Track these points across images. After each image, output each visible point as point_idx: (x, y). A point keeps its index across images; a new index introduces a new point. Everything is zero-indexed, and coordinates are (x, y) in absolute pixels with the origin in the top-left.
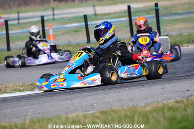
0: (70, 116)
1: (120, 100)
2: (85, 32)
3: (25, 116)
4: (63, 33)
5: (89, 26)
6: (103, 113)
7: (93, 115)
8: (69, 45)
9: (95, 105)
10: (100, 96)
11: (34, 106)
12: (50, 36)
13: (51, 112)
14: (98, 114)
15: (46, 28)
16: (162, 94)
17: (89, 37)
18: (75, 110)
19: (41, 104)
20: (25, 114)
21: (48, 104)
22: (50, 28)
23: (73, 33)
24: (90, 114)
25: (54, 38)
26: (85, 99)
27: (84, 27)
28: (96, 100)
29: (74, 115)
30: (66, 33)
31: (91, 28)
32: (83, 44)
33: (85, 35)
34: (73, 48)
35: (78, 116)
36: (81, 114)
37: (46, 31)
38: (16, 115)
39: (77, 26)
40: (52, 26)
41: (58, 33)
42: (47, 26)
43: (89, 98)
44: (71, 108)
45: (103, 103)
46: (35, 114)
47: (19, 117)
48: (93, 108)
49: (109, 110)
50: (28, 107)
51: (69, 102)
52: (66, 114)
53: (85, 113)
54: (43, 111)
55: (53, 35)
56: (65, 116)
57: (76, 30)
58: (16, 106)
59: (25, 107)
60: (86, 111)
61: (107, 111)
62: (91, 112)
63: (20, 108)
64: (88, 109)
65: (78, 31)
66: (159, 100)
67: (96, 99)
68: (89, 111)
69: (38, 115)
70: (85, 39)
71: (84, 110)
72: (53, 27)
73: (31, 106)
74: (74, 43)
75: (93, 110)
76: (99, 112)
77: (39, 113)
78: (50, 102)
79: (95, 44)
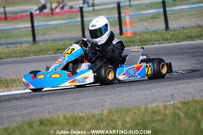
0: (150, 106)
1: (202, 90)
2: (162, 18)
3: (102, 106)
4: (140, 20)
5: (168, 13)
6: (184, 103)
7: (173, 106)
8: (146, 33)
9: (176, 95)
10: (181, 86)
11: (111, 96)
12: (126, 23)
13: (129, 102)
14: (179, 105)
15: (123, 15)
17: (168, 24)
18: (154, 100)
20: (102, 104)
21: (126, 94)
22: (126, 15)
23: (150, 20)
24: (170, 104)
25: (130, 25)
26: (165, 89)
27: (162, 13)
28: (175, 90)
29: (153, 105)
30: (143, 20)
31: (170, 14)
32: (161, 31)
33: (164, 22)
34: (151, 35)
35: (157, 106)
36: (161, 104)
37: (122, 18)
38: (92, 105)
39: (155, 13)
40: (128, 12)
41: (135, 20)
42: (124, 13)
43: (169, 88)
44: (150, 99)
45: (184, 93)
46: (112, 104)
47: (96, 107)
48: (173, 98)
49: (190, 100)
50: (105, 97)
51: (148, 92)
52: (145, 105)
53: (165, 104)
54: (121, 101)
55: (130, 22)
56: (144, 106)
57: (154, 17)
58: (92, 96)
59: (102, 97)
60: (166, 102)
61: (189, 102)
62: (171, 103)
63: (96, 98)
64: (168, 100)
65: (156, 18)
67: (176, 88)
68: (169, 102)
69: (115, 106)
70: (163, 26)
71: (164, 100)
72: (130, 14)
73: (108, 96)
74: (152, 30)
75: (174, 101)
76: (180, 102)
77: (116, 104)
78: (127, 92)
79: (174, 31)
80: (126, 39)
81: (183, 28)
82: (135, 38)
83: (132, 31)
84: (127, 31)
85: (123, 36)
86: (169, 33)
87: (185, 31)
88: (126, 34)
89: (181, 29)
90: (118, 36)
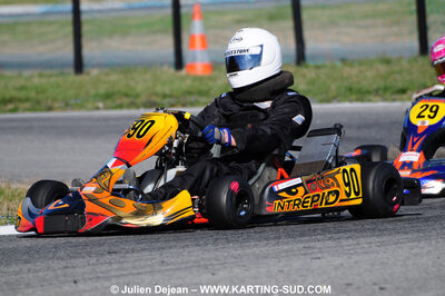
25: (204, 45)
55: (203, 37)
79: (318, 67)
80: (189, 82)
81: (344, 61)
82: (211, 84)
83: (207, 62)
84: (194, 59)
85: (183, 72)
86: (304, 76)
87: (347, 71)
88: (192, 67)
89: (339, 64)
90: (172, 70)
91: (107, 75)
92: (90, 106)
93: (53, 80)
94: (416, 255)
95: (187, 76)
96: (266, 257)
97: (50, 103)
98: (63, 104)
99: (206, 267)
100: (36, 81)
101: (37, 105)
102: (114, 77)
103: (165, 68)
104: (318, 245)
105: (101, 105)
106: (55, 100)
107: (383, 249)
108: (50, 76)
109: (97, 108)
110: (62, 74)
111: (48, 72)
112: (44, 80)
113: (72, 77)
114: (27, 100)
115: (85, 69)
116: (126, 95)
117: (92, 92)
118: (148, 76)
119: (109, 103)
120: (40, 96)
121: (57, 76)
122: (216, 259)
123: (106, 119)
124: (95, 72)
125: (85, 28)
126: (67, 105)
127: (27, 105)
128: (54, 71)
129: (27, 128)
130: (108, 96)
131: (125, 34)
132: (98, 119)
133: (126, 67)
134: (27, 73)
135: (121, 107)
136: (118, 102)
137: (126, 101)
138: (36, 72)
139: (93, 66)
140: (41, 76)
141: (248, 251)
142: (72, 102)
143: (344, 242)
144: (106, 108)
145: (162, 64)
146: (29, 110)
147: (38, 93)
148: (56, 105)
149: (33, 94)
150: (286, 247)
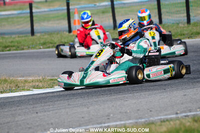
1: (138, 110)
9: (112, 115)
10: (119, 103)
16: (182, 104)
19: (56, 111)
21: (63, 111)
26: (103, 106)
42: (73, 5)
43: (106, 106)
44: (86, 118)
45: (120, 112)
48: (108, 119)
51: (85, 109)
55: (79, 21)
60: (101, 124)
66: (178, 112)
67: (113, 106)
71: (100, 122)
80: (74, 37)
85: (72, 34)
90: (67, 33)
91: (44, 36)
92: (37, 48)
93: (23, 38)
94: (162, 98)
95: (74, 35)
96: (107, 101)
97: (22, 47)
98: (27, 47)
99: (85, 105)
100: (17, 39)
101: (18, 48)
102: (46, 36)
103: (65, 32)
104: (126, 96)
105: (42, 47)
106: (24, 46)
107: (150, 96)
108: (22, 37)
109: (41, 48)
110: (27, 36)
111: (21, 35)
112: (20, 39)
113: (30, 37)
114: (14, 46)
115: (35, 34)
116: (51, 43)
117: (38, 42)
118: (59, 36)
119: (45, 46)
120: (19, 45)
121: (25, 37)
122: (88, 103)
123: (44, 52)
124: (39, 35)
125: (34, 19)
126: (29, 48)
127: (14, 48)
128: (23, 35)
129: (15, 57)
130: (44, 44)
131: (49, 21)
132: (41, 52)
133: (50, 33)
134: (14, 36)
135: (49, 47)
136: (48, 46)
137: (51, 45)
138: (17, 36)
139: (38, 33)
140: (19, 37)
141: (101, 99)
142: (31, 46)
143: (135, 94)
144: (43, 48)
145: (64, 31)
146: (15, 50)
147: (18, 43)
148: (25, 48)
149: (16, 44)
150: (114, 97)
